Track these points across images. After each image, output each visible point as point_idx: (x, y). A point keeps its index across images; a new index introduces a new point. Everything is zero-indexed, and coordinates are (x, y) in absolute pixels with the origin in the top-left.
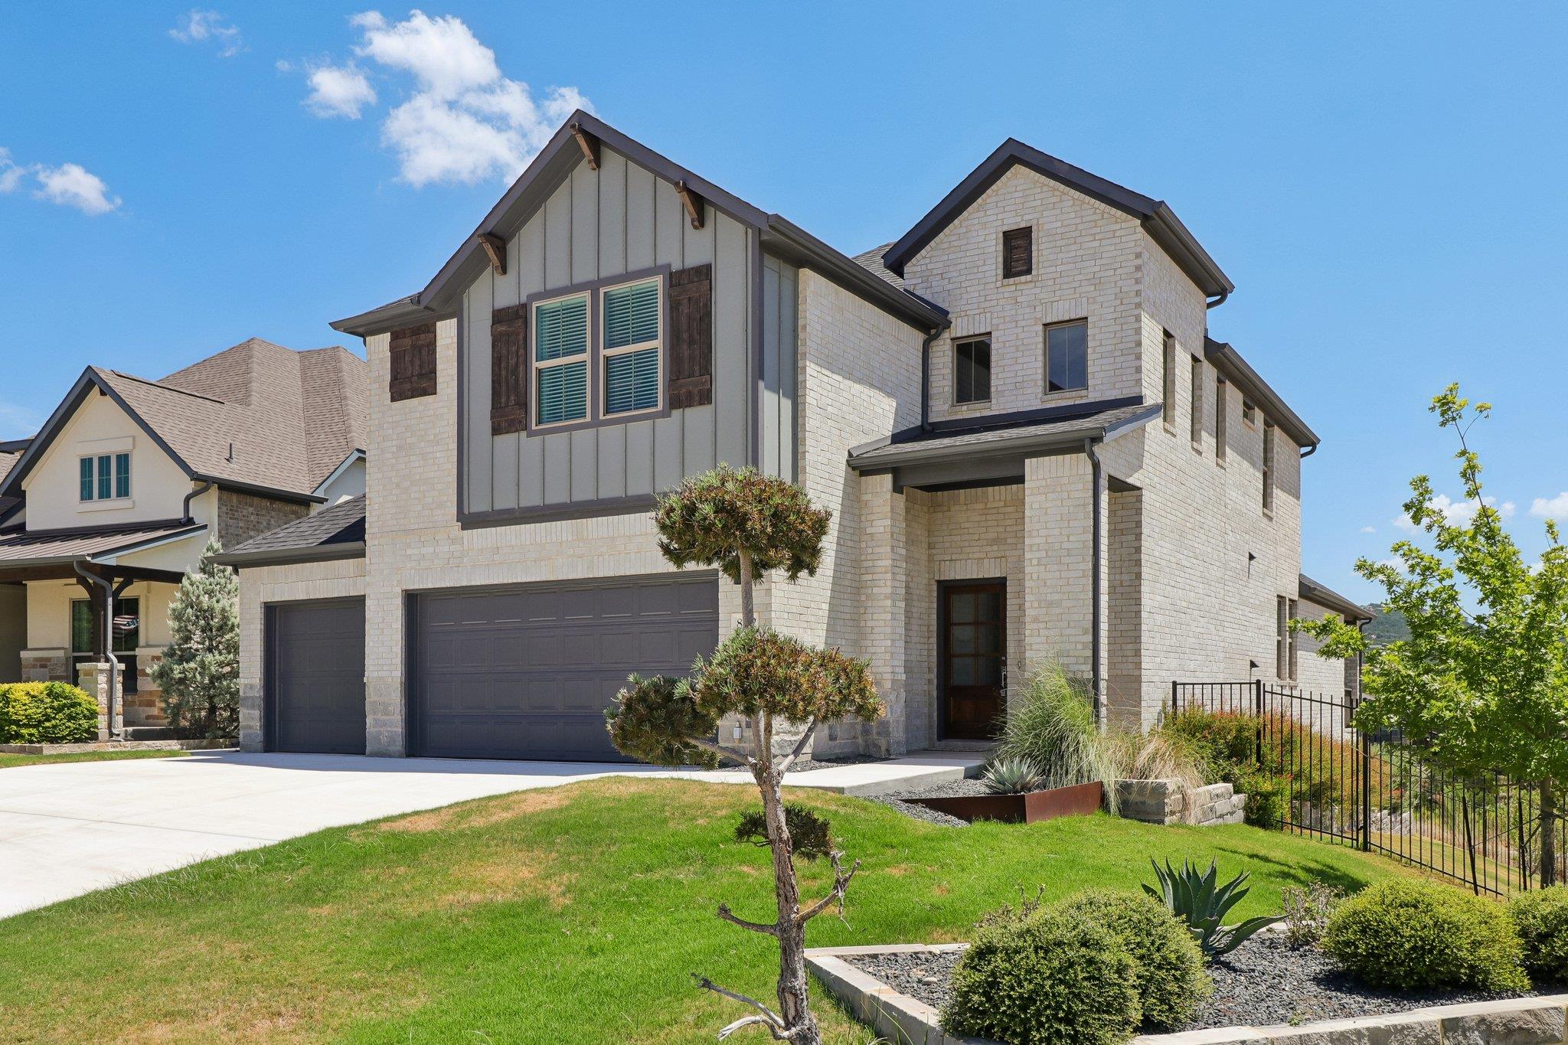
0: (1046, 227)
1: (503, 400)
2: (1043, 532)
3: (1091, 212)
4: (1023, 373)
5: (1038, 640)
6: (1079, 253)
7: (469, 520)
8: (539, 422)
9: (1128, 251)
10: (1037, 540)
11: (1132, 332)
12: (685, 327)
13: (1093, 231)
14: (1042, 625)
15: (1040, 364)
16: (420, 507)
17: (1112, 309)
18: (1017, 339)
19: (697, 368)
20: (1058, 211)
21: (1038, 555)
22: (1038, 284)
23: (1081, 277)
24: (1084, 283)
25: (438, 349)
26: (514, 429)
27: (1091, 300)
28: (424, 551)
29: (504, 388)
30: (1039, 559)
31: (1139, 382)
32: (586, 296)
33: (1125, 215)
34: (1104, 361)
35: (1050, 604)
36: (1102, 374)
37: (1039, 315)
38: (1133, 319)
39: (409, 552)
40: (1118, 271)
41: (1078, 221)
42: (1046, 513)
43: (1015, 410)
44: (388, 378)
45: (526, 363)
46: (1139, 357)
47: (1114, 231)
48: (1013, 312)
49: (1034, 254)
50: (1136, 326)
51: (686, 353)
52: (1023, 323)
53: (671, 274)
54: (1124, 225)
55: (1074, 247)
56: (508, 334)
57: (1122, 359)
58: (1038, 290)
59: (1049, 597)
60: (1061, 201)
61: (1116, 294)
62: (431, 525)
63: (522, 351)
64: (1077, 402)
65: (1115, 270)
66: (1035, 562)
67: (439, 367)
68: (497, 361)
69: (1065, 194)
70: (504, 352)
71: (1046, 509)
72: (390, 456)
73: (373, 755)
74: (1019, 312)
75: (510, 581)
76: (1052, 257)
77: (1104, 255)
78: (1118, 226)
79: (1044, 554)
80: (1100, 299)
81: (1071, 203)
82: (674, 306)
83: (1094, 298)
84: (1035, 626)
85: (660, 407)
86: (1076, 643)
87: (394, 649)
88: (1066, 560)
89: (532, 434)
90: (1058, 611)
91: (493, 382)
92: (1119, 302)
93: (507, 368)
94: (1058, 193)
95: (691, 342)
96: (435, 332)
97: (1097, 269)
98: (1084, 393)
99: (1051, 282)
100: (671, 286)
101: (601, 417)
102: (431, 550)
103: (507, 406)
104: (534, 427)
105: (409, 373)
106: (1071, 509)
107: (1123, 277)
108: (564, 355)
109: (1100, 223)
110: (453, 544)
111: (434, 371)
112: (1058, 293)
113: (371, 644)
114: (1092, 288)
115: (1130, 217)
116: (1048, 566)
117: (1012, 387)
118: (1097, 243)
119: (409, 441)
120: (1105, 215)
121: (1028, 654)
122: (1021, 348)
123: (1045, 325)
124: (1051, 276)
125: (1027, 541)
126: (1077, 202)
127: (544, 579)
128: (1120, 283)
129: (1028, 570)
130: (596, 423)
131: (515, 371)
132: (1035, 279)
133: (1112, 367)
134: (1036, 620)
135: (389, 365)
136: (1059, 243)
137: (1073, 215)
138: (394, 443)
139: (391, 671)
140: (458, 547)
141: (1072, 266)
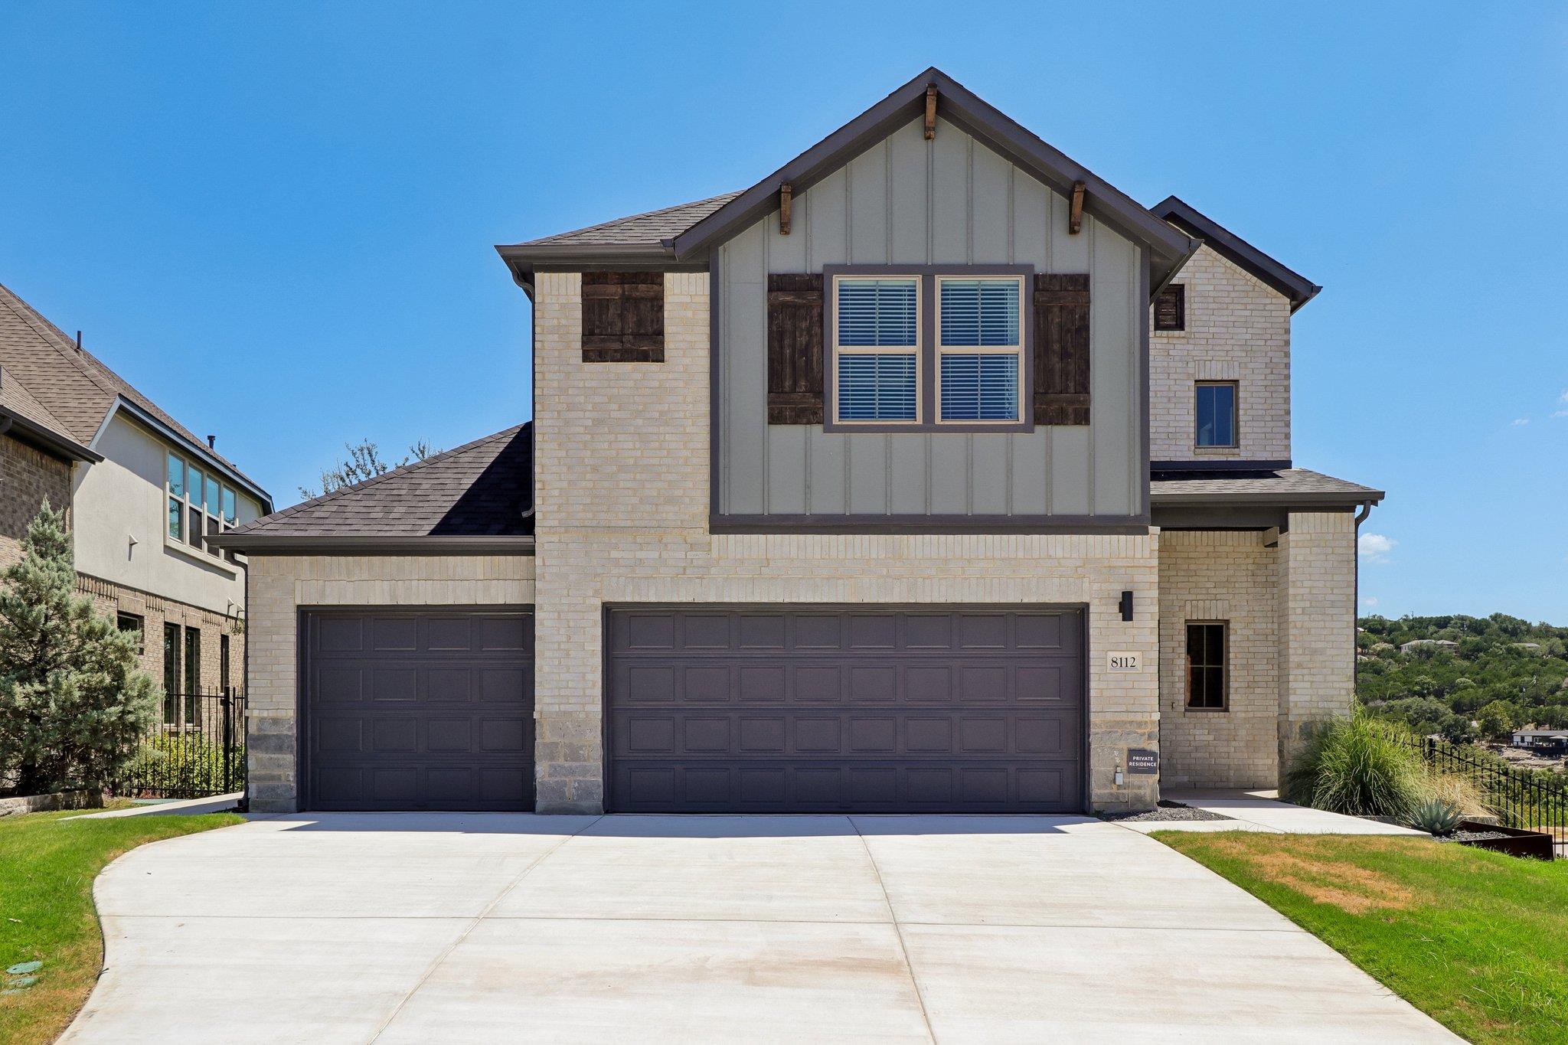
0: (1199, 288)
1: (788, 383)
2: (1307, 584)
3: (1243, 282)
4: (1176, 424)
5: (1301, 685)
6: (1232, 319)
7: (721, 523)
8: (843, 415)
9: (1278, 326)
10: (1302, 591)
11: (1281, 401)
12: (1056, 337)
13: (1245, 301)
14: (1306, 671)
15: (1192, 418)
16: (635, 500)
17: (1263, 377)
18: (1169, 390)
19: (1071, 384)
20: (1211, 276)
21: (1302, 604)
22: (1191, 341)
23: (1232, 342)
24: (1236, 348)
25: (667, 307)
26: (805, 420)
27: (1242, 365)
28: (640, 555)
29: (788, 370)
30: (1304, 609)
31: (1288, 448)
32: (917, 280)
33: (1275, 291)
34: (1255, 424)
35: (1315, 652)
36: (1254, 436)
37: (1191, 371)
38: (1282, 389)
39: (614, 554)
40: (1269, 343)
41: (1230, 288)
42: (1310, 566)
43: (1168, 459)
44: (578, 329)
45: (823, 343)
46: (1288, 425)
47: (1265, 304)
48: (1165, 364)
49: (1187, 312)
50: (1286, 396)
51: (1058, 366)
52: (1175, 376)
53: (1036, 277)
54: (1274, 301)
55: (1225, 312)
56: (796, 307)
57: (1272, 424)
58: (1191, 347)
59: (1313, 645)
60: (1213, 266)
61: (1266, 364)
62: (654, 523)
63: (816, 330)
64: (1230, 459)
65: (1266, 341)
66: (1299, 611)
67: (668, 329)
68: (776, 338)
69: (1217, 260)
70: (788, 325)
71: (1311, 562)
72: (581, 430)
73: (548, 812)
74: (1171, 364)
75: (787, 600)
76: (1204, 318)
77: (1255, 325)
78: (1268, 301)
79: (1308, 604)
80: (1251, 365)
81: (1223, 270)
82: (1039, 312)
83: (1245, 363)
84: (1299, 671)
85: (1022, 420)
86: (1340, 689)
87: (589, 677)
88: (1329, 611)
89: (830, 429)
90: (1321, 658)
91: (771, 360)
92: (1269, 371)
93: (793, 347)
94: (1210, 258)
95: (1064, 355)
96: (662, 284)
97: (1248, 337)
98: (1236, 451)
99: (1204, 342)
100: (1036, 289)
101: (938, 420)
102: (656, 555)
103: (793, 391)
104: (836, 421)
105: (617, 329)
106: (1335, 564)
107: (1273, 348)
108: (883, 343)
109: (1251, 294)
110: (692, 549)
111: (660, 333)
112: (1210, 353)
113: (546, 669)
114: (1244, 354)
115: (1280, 294)
116: (1312, 616)
117: (1164, 436)
118: (1248, 313)
119: (614, 414)
120: (1257, 289)
121: (1292, 698)
122: (1173, 400)
123: (1196, 381)
124: (1202, 335)
125: (1291, 591)
126: (1229, 271)
127: (841, 601)
128: (1270, 354)
129: (1292, 618)
130: (929, 426)
131: (806, 351)
132: (1187, 335)
133: (1263, 430)
134: (1299, 666)
135: (579, 314)
136: (1212, 306)
137: (1225, 282)
138: (588, 414)
139: (584, 705)
140: (701, 554)
141: (1224, 330)
